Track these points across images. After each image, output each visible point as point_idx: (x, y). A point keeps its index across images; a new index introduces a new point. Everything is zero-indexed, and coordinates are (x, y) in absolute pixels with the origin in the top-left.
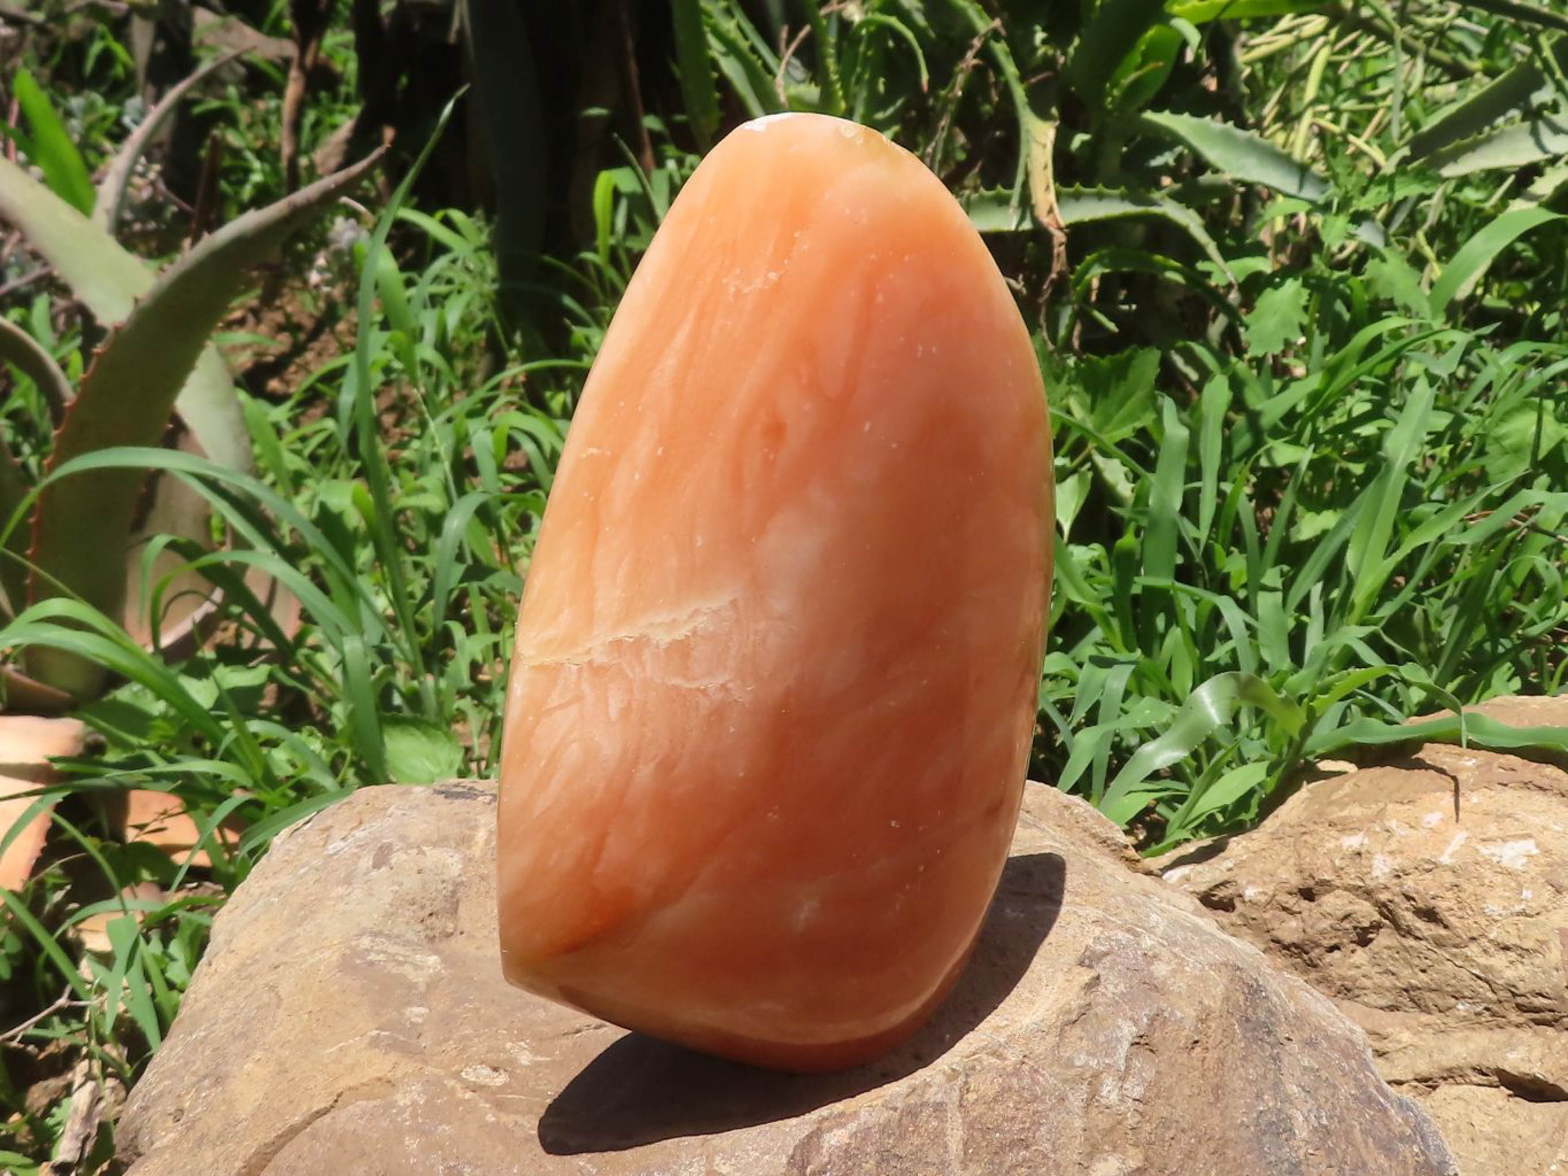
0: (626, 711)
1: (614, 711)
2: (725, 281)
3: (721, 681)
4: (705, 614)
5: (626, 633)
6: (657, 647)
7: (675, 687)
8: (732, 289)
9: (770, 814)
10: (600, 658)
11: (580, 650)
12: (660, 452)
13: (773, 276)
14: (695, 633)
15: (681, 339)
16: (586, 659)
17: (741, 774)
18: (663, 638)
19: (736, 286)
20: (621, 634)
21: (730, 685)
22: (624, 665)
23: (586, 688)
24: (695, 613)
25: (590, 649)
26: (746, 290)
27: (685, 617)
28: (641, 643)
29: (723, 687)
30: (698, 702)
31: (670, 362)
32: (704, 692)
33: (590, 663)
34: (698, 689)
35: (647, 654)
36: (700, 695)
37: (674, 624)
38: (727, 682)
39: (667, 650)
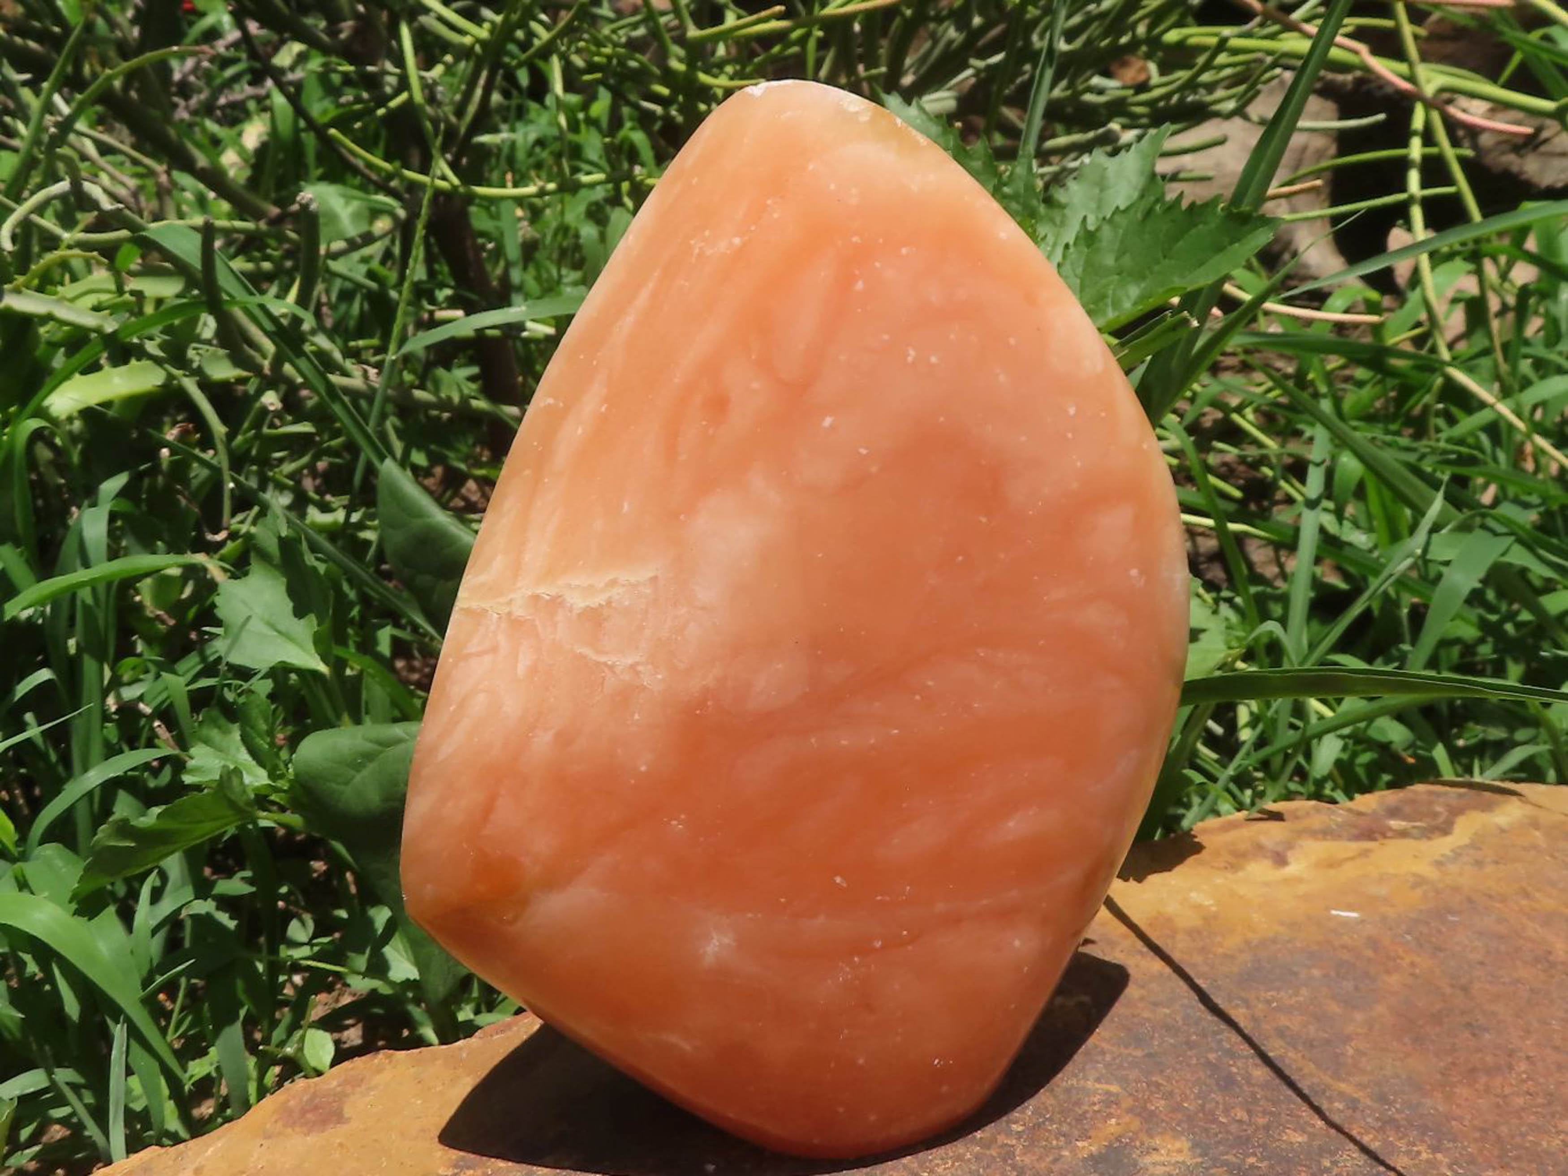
0: (533, 670)
1: (522, 668)
2: (692, 242)
3: (630, 661)
4: (623, 586)
5: (545, 591)
6: (571, 610)
7: (582, 657)
8: (697, 251)
9: (674, 823)
10: (519, 611)
11: (502, 600)
12: (603, 409)
13: (737, 241)
14: (609, 603)
15: (643, 298)
16: (507, 610)
17: (643, 768)
18: (578, 602)
19: (701, 248)
20: (541, 590)
21: (640, 668)
22: (537, 623)
23: (502, 639)
24: (613, 583)
25: (511, 600)
26: (709, 252)
27: (602, 585)
28: (556, 602)
29: (633, 667)
30: (604, 678)
31: (629, 320)
32: (611, 668)
33: (509, 614)
34: (605, 664)
35: (560, 616)
36: (606, 670)
37: (590, 590)
38: (637, 664)
39: (579, 615)
